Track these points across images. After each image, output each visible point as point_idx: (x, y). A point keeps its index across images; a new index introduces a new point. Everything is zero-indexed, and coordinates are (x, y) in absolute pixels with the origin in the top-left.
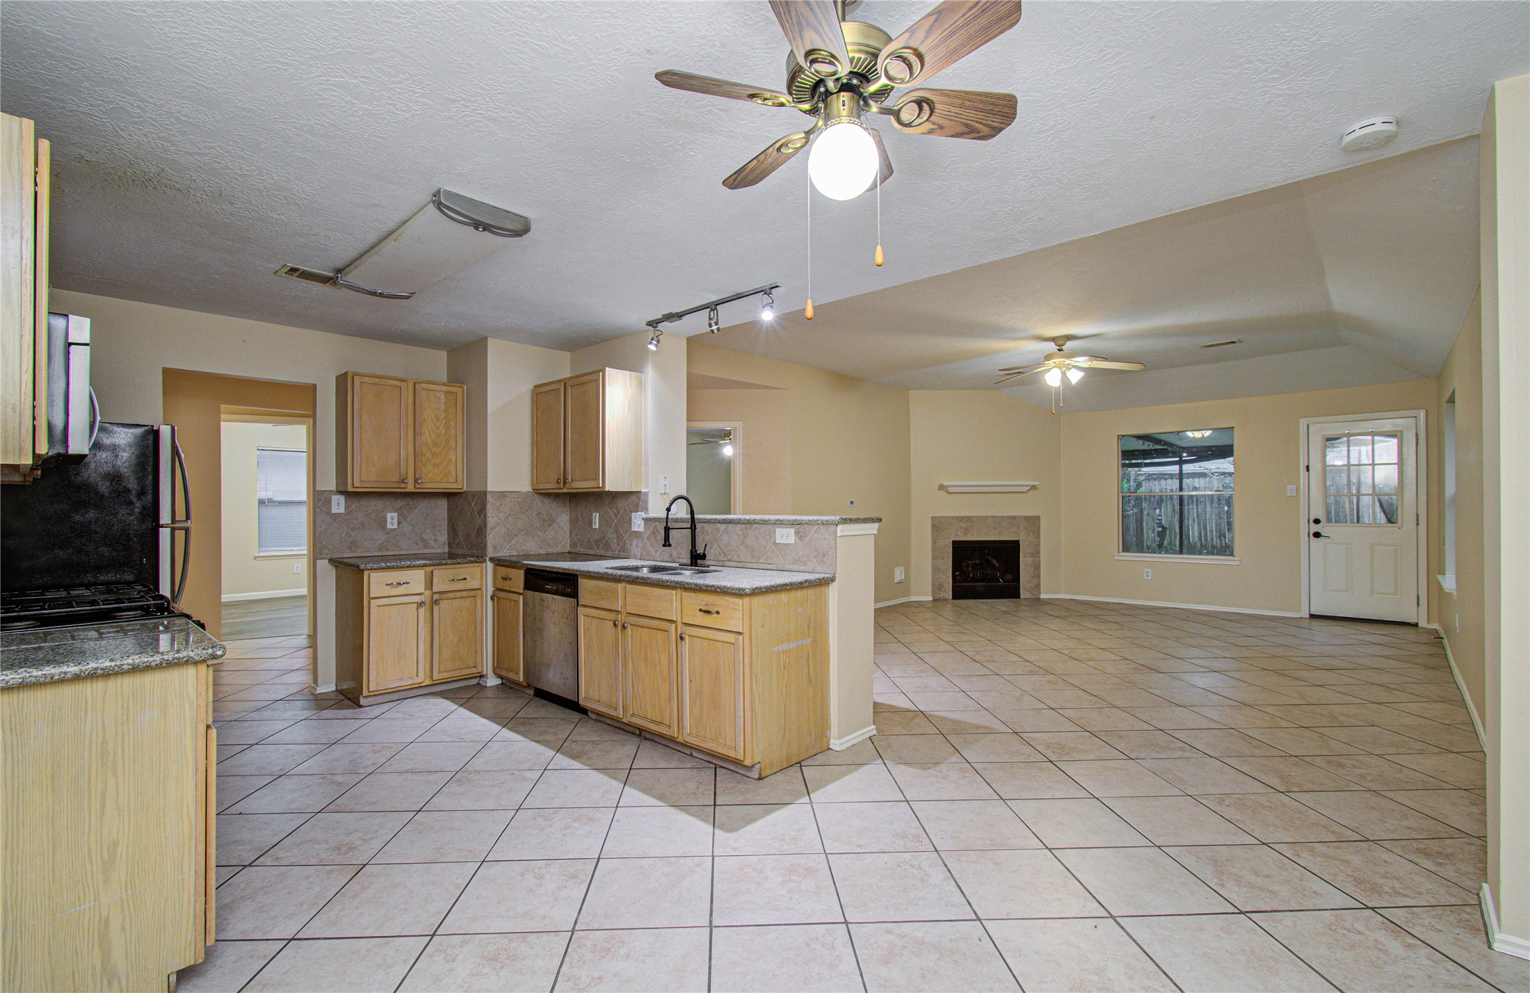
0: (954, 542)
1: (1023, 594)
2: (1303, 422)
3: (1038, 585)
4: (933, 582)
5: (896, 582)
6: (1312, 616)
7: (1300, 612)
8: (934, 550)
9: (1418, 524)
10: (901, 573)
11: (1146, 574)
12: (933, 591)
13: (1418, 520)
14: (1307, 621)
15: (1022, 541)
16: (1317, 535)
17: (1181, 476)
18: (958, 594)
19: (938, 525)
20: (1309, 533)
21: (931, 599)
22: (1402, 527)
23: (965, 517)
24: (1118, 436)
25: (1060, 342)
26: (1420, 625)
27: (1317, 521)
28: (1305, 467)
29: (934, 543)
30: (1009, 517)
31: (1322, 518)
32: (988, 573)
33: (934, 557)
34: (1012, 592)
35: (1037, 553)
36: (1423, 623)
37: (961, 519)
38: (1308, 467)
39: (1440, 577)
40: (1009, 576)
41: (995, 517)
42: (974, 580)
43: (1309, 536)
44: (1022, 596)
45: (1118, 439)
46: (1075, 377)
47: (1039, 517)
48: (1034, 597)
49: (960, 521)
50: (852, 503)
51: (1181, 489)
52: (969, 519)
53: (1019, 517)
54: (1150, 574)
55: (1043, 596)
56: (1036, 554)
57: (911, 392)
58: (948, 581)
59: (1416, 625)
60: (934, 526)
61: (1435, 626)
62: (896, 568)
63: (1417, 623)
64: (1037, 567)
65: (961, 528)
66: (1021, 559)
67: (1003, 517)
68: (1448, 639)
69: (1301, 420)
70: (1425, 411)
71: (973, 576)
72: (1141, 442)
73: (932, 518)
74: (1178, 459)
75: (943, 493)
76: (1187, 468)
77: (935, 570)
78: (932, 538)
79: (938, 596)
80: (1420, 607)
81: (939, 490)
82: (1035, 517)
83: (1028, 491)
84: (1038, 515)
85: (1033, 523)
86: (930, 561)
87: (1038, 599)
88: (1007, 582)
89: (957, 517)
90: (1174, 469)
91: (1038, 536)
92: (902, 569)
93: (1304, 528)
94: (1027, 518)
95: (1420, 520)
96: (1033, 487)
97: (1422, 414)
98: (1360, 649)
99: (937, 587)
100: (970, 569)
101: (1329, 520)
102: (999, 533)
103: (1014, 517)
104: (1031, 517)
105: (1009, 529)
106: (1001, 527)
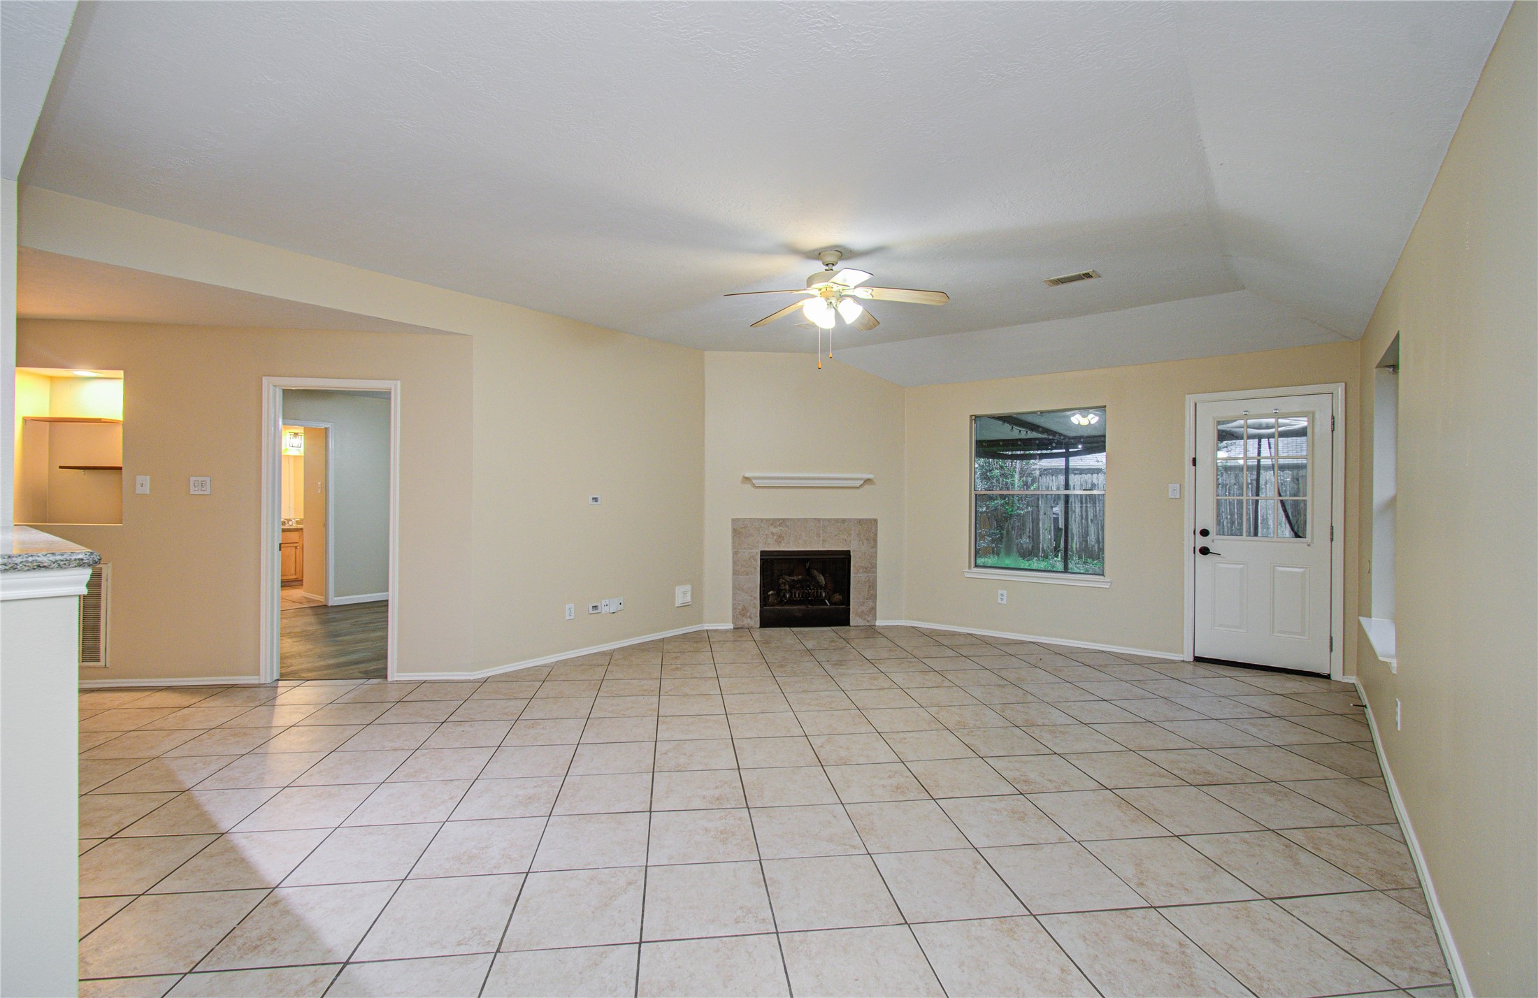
0: (763, 553)
1: (854, 620)
2: (1190, 400)
3: (873, 609)
4: (734, 604)
5: (677, 605)
6: (1198, 659)
7: (1183, 653)
8: (735, 563)
9: (1332, 540)
10: (685, 593)
11: (999, 597)
12: (733, 616)
13: (1332, 534)
14: (1191, 667)
15: (854, 551)
16: (1205, 551)
17: (1067, 471)
18: (767, 621)
19: (740, 530)
20: (1194, 548)
21: (731, 626)
22: (1312, 542)
23: (779, 520)
24: (971, 416)
25: (830, 259)
26: (1333, 677)
27: (1205, 533)
28: (1191, 459)
29: (735, 553)
30: (837, 520)
31: (1212, 529)
32: (809, 593)
33: (735, 573)
34: (840, 618)
35: (873, 567)
36: (1337, 675)
37: (773, 522)
38: (1194, 461)
39: (1363, 620)
40: (837, 597)
41: (818, 520)
42: (791, 602)
43: (1194, 553)
44: (852, 623)
45: (971, 421)
46: (852, 313)
47: (876, 521)
48: (868, 624)
49: (772, 524)
50: (595, 499)
51: (1067, 487)
52: (783, 522)
53: (850, 520)
54: (1005, 598)
55: (879, 623)
56: (871, 568)
57: (707, 353)
58: (754, 603)
59: (1328, 677)
60: (734, 530)
61: (1352, 679)
62: (677, 588)
63: (1329, 675)
64: (872, 585)
65: (773, 534)
66: (852, 575)
67: (829, 520)
68: (1372, 708)
69: (1187, 397)
70: (1343, 384)
71: (791, 596)
72: (1007, 427)
73: (733, 520)
74: (1064, 451)
75: (748, 486)
76: (1075, 462)
77: (736, 588)
78: (734, 547)
79: (740, 624)
80: (1333, 653)
81: (742, 482)
82: (870, 520)
83: (861, 486)
84: (874, 517)
85: (869, 528)
86: (731, 577)
87: (872, 627)
88: (835, 604)
89: (768, 520)
90: (1059, 463)
91: (875, 546)
92: (688, 588)
93: (1190, 541)
94: (860, 522)
95: (1334, 534)
96: (868, 481)
97: (1340, 390)
98: (1253, 730)
99: (739, 612)
100: (787, 587)
101: (1221, 533)
102: (824, 541)
103: (844, 521)
104: (866, 520)
105: (836, 535)
106: (826, 533)
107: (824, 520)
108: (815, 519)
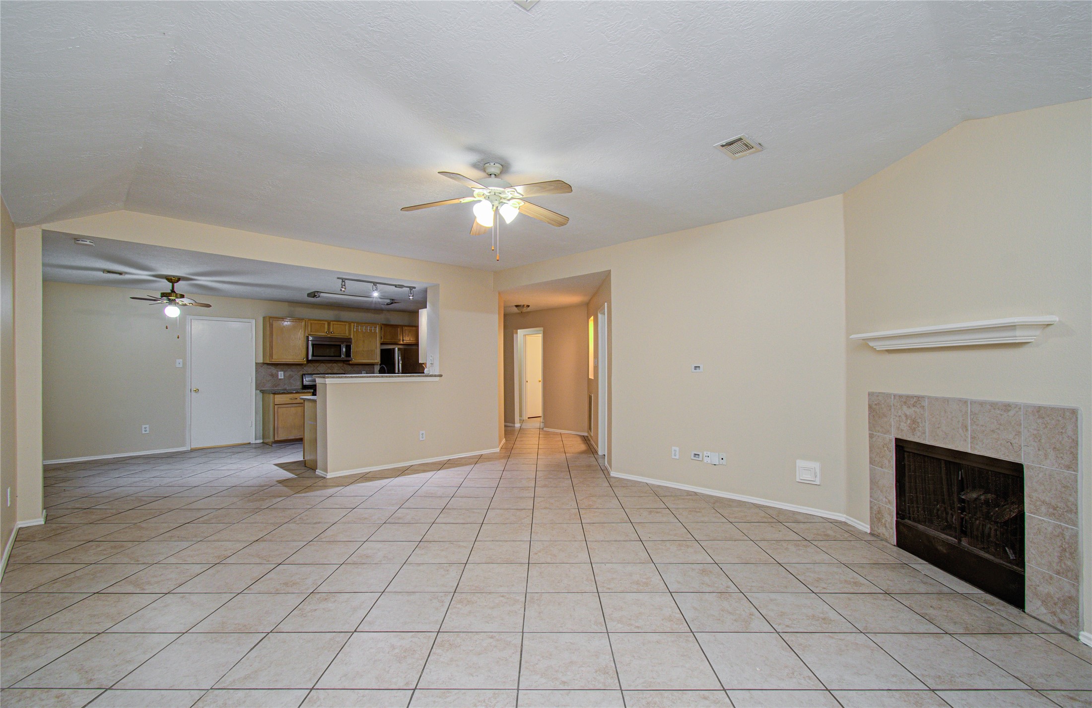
0: (898, 442)
1: (1033, 604)
4: (870, 502)
15: (1030, 466)
19: (874, 407)
25: (491, 171)
35: (1070, 509)
47: (1075, 412)
49: (905, 403)
53: (1021, 407)
56: (1067, 510)
58: (889, 509)
60: (870, 407)
65: (907, 417)
66: (1028, 514)
73: (871, 395)
77: (872, 481)
82: (1062, 411)
84: (1070, 404)
91: (1073, 465)
92: (814, 465)
99: (875, 514)
102: (973, 438)
103: (1007, 407)
104: (1053, 409)
105: (993, 431)
106: (977, 425)
107: (973, 402)
108: (960, 400)
